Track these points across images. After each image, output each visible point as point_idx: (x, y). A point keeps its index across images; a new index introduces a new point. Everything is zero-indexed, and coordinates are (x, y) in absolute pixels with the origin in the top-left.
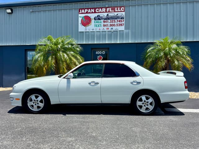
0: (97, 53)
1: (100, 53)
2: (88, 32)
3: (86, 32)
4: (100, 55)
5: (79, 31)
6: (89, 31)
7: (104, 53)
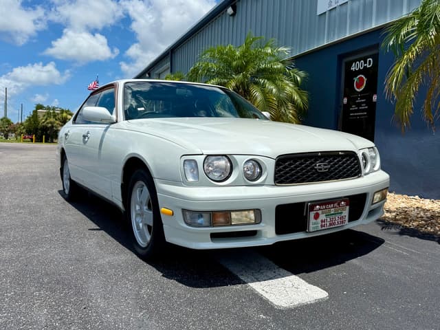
0: (353, 69)
1: (360, 66)
2: (336, 8)
3: (330, 10)
4: (360, 72)
5: (318, 14)
6: (336, 6)
7: (369, 64)
